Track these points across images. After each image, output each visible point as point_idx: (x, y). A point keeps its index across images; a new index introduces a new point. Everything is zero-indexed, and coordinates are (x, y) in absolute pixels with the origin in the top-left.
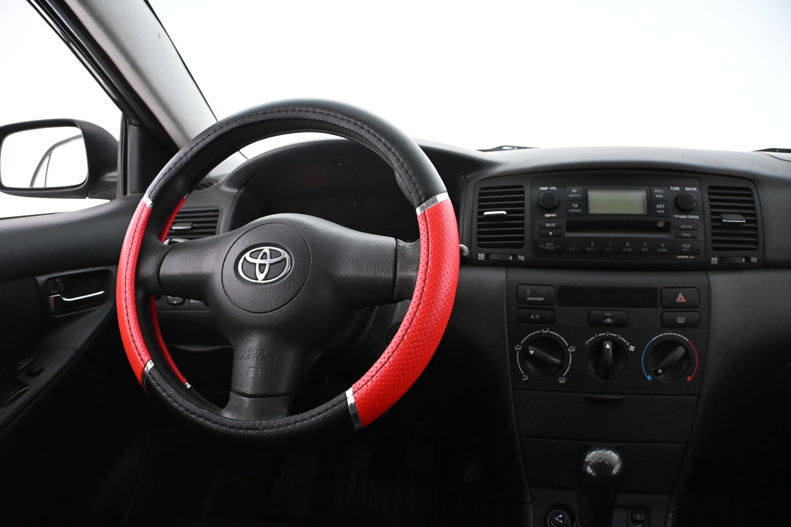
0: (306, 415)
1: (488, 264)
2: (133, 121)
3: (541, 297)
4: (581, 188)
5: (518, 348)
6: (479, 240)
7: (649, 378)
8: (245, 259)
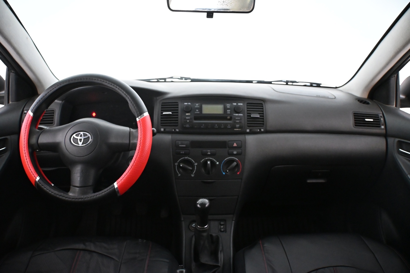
0: (100, 192)
1: (165, 132)
2: (13, 71)
3: (184, 145)
4: (199, 104)
5: (176, 164)
6: (161, 123)
7: (224, 173)
8: (73, 137)
